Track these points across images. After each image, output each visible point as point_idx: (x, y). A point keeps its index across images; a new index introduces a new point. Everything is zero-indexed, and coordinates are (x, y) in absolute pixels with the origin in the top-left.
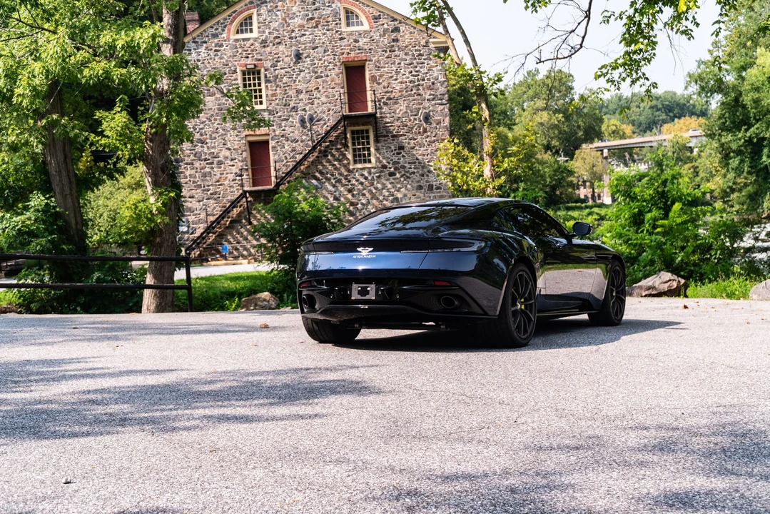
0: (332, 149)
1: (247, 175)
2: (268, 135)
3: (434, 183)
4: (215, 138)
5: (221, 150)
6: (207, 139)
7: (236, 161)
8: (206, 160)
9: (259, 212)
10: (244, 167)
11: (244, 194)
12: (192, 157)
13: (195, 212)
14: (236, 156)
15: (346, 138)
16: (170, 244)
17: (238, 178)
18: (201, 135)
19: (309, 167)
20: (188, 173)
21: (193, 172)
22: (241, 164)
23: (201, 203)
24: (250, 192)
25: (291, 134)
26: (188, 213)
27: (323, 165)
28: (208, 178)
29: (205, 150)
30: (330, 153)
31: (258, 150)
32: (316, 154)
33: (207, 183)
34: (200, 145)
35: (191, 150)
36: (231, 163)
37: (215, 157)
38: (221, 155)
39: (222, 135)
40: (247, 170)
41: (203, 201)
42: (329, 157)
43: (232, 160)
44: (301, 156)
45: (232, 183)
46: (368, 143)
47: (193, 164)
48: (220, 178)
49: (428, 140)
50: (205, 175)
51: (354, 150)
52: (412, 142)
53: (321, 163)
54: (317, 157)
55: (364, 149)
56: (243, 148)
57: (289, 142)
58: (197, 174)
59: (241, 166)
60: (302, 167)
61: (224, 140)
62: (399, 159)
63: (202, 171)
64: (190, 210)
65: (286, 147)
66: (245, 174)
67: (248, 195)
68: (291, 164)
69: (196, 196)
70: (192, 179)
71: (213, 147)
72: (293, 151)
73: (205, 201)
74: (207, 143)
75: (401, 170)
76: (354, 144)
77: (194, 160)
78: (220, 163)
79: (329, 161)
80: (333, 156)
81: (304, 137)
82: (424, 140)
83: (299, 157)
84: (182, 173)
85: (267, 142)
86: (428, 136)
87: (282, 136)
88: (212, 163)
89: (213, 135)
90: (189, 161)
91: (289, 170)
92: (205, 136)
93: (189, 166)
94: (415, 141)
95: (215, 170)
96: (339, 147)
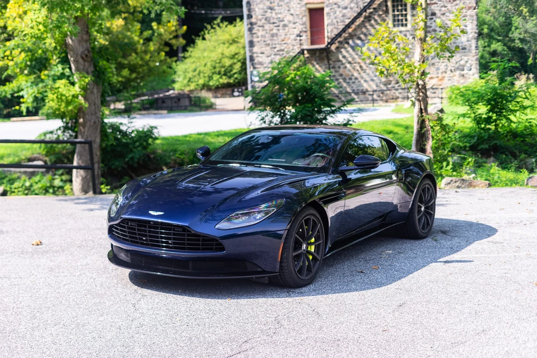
0: (375, 15)
1: (307, 36)
2: (323, 3)
3: (460, 45)
4: (281, 6)
5: (286, 16)
6: (275, 6)
7: (297, 24)
8: (274, 23)
9: (314, 66)
10: (305, 30)
11: (302, 52)
12: (263, 21)
13: (265, 65)
14: (298, 21)
15: (387, 6)
16: (92, 124)
17: (298, 38)
18: (271, 3)
19: (355, 30)
20: (260, 34)
21: (264, 33)
22: (301, 27)
23: (270, 58)
24: (309, 50)
25: (342, 3)
26: (259, 66)
27: (367, 29)
28: (275, 38)
29: (274, 15)
30: (374, 18)
31: (316, 15)
32: (362, 19)
33: (274, 42)
34: (269, 11)
35: (262, 15)
36: (294, 26)
37: (281, 21)
38: (286, 19)
39: (287, 3)
40: (306, 32)
41: (270, 56)
42: (373, 22)
43: (294, 23)
44: (350, 20)
45: (294, 42)
46: (406, 10)
47: (263, 26)
48: (285, 38)
49: (457, 7)
50: (273, 36)
51: (394, 16)
52: (443, 9)
53: (365, 27)
54: (363, 21)
55: (402, 15)
56: (303, 14)
57: (340, 9)
58: (267, 35)
59: (302, 28)
60: (350, 30)
61: (288, 7)
62: (431, 24)
63: (271, 32)
64: (261, 63)
65: (338, 13)
66: (304, 35)
67: (306, 52)
68: (341, 27)
69: (266, 52)
70: (263, 39)
71: (280, 13)
72: (343, 16)
73: (273, 56)
74: (275, 10)
75: (433, 33)
76: (394, 11)
77: (264, 23)
78: (285, 26)
79: (372, 25)
80: (376, 21)
81: (352, 5)
82: (454, 8)
83: (347, 21)
84: (255, 33)
85: (322, 9)
86: (457, 5)
87: (335, 4)
88: (279, 26)
89: (280, 3)
90: (261, 25)
91: (339, 31)
92: (273, 4)
93: (261, 29)
94: (446, 8)
95: (281, 31)
96: (381, 13)
